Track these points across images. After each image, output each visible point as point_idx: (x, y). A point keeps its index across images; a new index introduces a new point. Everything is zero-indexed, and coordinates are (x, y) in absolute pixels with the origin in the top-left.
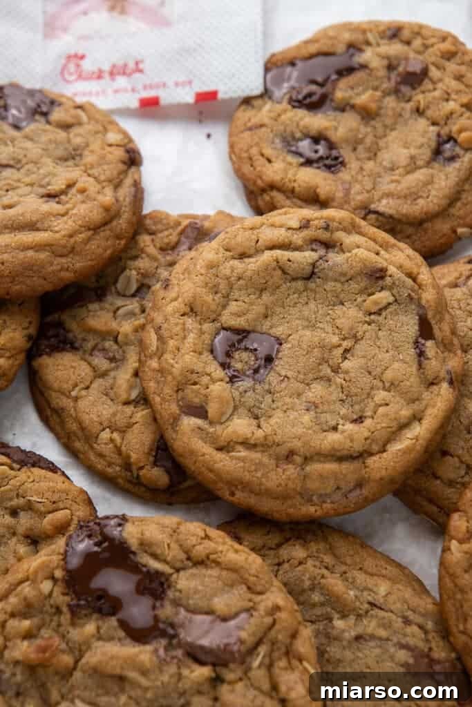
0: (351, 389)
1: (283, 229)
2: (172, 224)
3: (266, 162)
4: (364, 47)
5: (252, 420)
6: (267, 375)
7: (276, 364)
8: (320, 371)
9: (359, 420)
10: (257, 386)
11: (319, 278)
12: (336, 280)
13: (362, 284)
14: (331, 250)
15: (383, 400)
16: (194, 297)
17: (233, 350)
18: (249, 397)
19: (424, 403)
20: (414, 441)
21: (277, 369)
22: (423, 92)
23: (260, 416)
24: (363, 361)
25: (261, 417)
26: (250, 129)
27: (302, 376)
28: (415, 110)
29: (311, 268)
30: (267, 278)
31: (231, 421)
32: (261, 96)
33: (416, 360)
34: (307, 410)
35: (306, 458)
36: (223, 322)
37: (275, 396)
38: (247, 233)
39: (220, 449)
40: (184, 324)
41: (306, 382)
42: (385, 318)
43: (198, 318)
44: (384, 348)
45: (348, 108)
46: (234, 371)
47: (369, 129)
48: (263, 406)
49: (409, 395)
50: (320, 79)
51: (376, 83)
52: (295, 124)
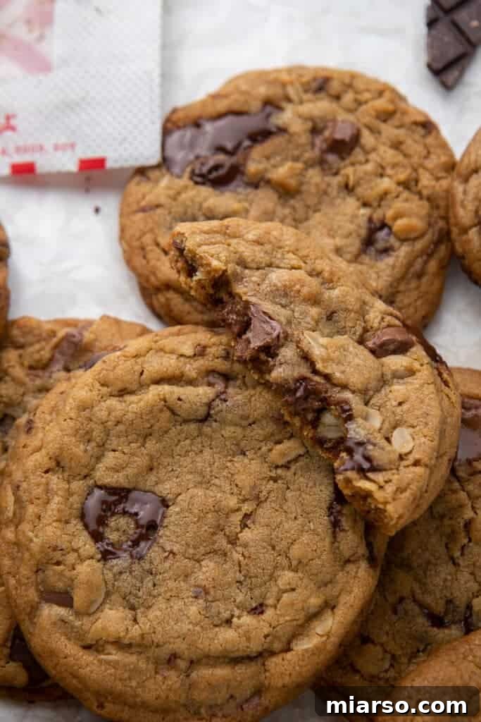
0: (250, 568)
1: (174, 357)
2: (44, 335)
3: (162, 254)
4: (284, 104)
5: (127, 611)
6: (149, 549)
7: (160, 534)
8: (214, 543)
9: (258, 610)
10: (136, 567)
11: (216, 421)
12: (236, 425)
13: (267, 430)
14: (231, 383)
15: (289, 584)
16: (61, 449)
17: (109, 514)
18: (124, 581)
19: (339, 587)
20: (324, 638)
21: (161, 541)
22: (353, 164)
23: (136, 606)
24: (266, 531)
25: (139, 608)
26: (143, 210)
27: (191, 551)
28: (343, 184)
29: (205, 408)
30: (152, 421)
31: (102, 611)
32: (158, 167)
33: (330, 531)
34: (196, 597)
35: (192, 662)
36: (97, 478)
37: (158, 577)
38: (129, 362)
39: (87, 647)
40: (47, 484)
41: (197, 557)
42: (295, 474)
43: (66, 474)
44: (291, 513)
45: (262, 184)
46: (108, 544)
47: (287, 211)
48: (140, 594)
49: (320, 577)
50: (229, 145)
51: (296, 153)
52: (197, 207)
